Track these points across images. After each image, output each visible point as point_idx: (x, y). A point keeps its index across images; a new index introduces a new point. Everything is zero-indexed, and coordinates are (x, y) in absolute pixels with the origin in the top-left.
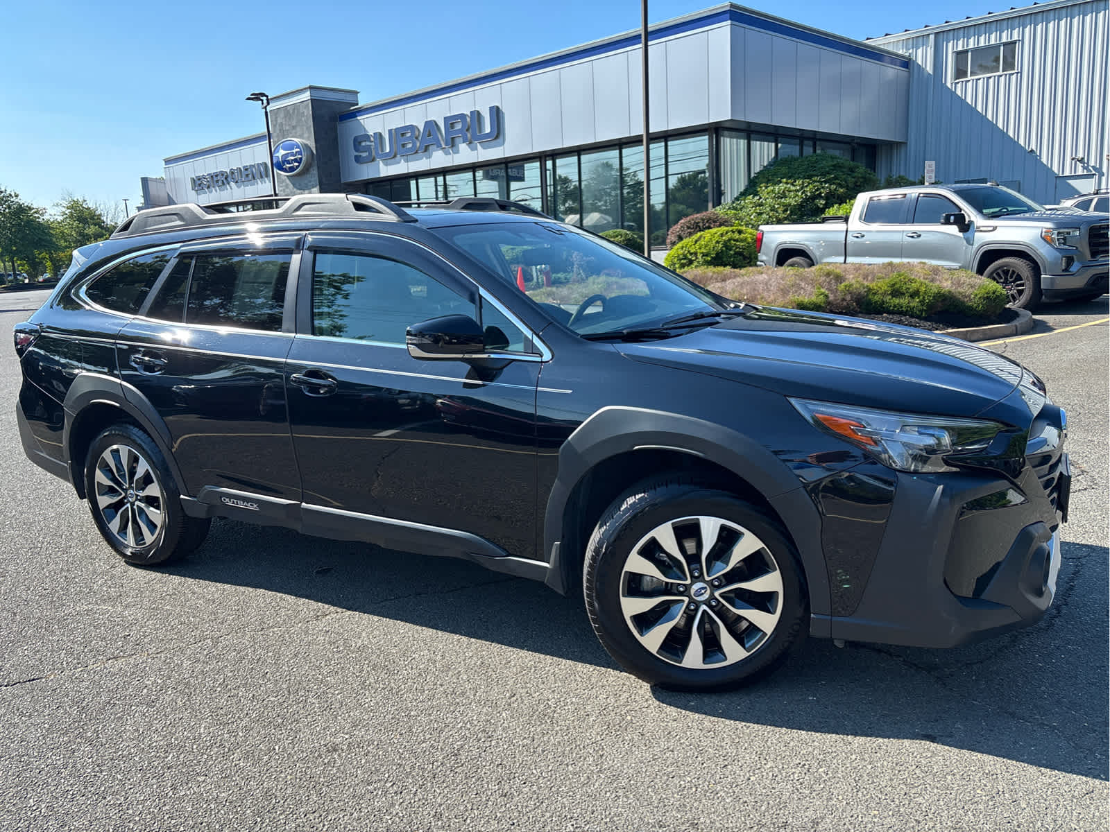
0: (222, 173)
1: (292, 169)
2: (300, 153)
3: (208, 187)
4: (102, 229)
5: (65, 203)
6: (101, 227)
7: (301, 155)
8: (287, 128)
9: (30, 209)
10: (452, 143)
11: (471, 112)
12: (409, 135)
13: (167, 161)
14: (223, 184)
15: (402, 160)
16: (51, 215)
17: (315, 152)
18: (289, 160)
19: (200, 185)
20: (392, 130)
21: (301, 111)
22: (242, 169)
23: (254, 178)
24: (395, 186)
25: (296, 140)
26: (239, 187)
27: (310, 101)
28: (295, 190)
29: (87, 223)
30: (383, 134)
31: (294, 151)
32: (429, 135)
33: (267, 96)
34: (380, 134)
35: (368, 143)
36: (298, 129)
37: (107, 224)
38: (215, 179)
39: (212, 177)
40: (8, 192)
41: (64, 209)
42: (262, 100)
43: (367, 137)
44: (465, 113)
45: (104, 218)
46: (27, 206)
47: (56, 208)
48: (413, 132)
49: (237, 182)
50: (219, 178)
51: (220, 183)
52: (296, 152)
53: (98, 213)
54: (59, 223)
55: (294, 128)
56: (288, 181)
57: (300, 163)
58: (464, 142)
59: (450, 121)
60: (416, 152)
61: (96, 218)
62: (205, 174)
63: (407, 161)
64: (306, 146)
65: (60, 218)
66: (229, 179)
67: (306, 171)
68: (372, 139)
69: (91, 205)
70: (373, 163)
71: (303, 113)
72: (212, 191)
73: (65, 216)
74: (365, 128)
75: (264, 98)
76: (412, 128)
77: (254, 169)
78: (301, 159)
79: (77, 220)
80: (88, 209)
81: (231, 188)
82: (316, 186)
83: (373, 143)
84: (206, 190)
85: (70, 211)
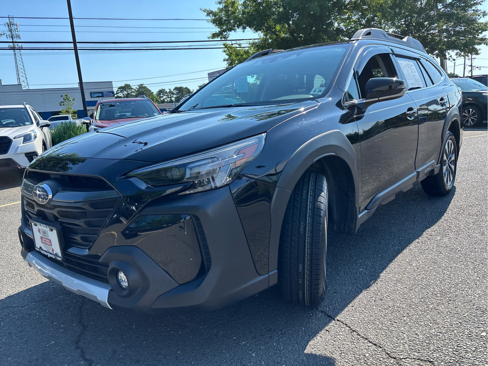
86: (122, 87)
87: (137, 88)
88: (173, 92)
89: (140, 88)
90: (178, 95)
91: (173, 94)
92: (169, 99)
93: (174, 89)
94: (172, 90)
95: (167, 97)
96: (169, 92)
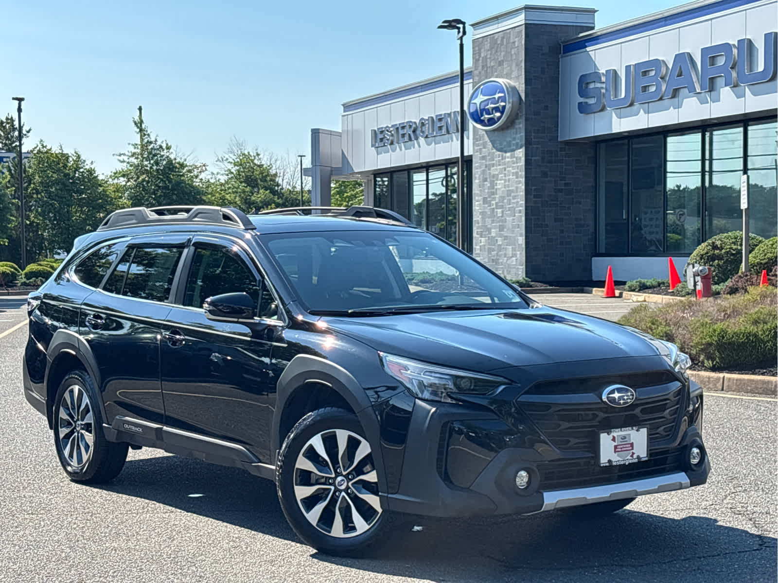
0: (410, 124)
1: (491, 121)
2: (503, 99)
3: (392, 143)
4: (274, 195)
5: (232, 158)
6: (274, 192)
7: (505, 102)
8: (492, 64)
9: (182, 166)
10: (711, 86)
11: (739, 41)
12: (653, 73)
13: (347, 107)
14: (410, 139)
15: (642, 111)
16: (213, 174)
17: (523, 97)
18: (488, 109)
19: (381, 140)
20: (630, 66)
21: (512, 41)
22: (435, 118)
23: (448, 132)
24: (634, 146)
25: (500, 80)
26: (429, 144)
27: (524, 26)
28: (494, 150)
29: (257, 185)
30: (619, 73)
31: (497, 96)
32: (680, 75)
33: (464, 23)
34: (615, 72)
35: (598, 85)
36: (505, 65)
37: (282, 189)
38: (401, 132)
39: (397, 129)
40: (159, 143)
41: (230, 166)
42: (459, 28)
43: (596, 76)
44: (731, 43)
45: (279, 180)
46: (179, 163)
47: (221, 164)
48: (658, 70)
49: (427, 137)
50: (405, 131)
51: (406, 138)
52: (499, 98)
53: (273, 172)
54: (222, 185)
55: (501, 63)
56: (487, 139)
57: (502, 113)
58: (726, 86)
59: (711, 55)
60: (661, 99)
61: (268, 178)
62: (390, 126)
63: (648, 112)
64: (514, 89)
65: (223, 179)
66: (418, 132)
67: (510, 124)
68: (603, 79)
69: (265, 162)
70: (602, 113)
71: (514, 42)
72: (396, 149)
73: (230, 176)
74: (595, 64)
75: (461, 26)
76: (656, 63)
77: (449, 119)
78: (504, 107)
79: (245, 182)
80: (260, 166)
81: (419, 146)
82: (521, 148)
83: (604, 86)
84: (389, 146)
85: (237, 168)
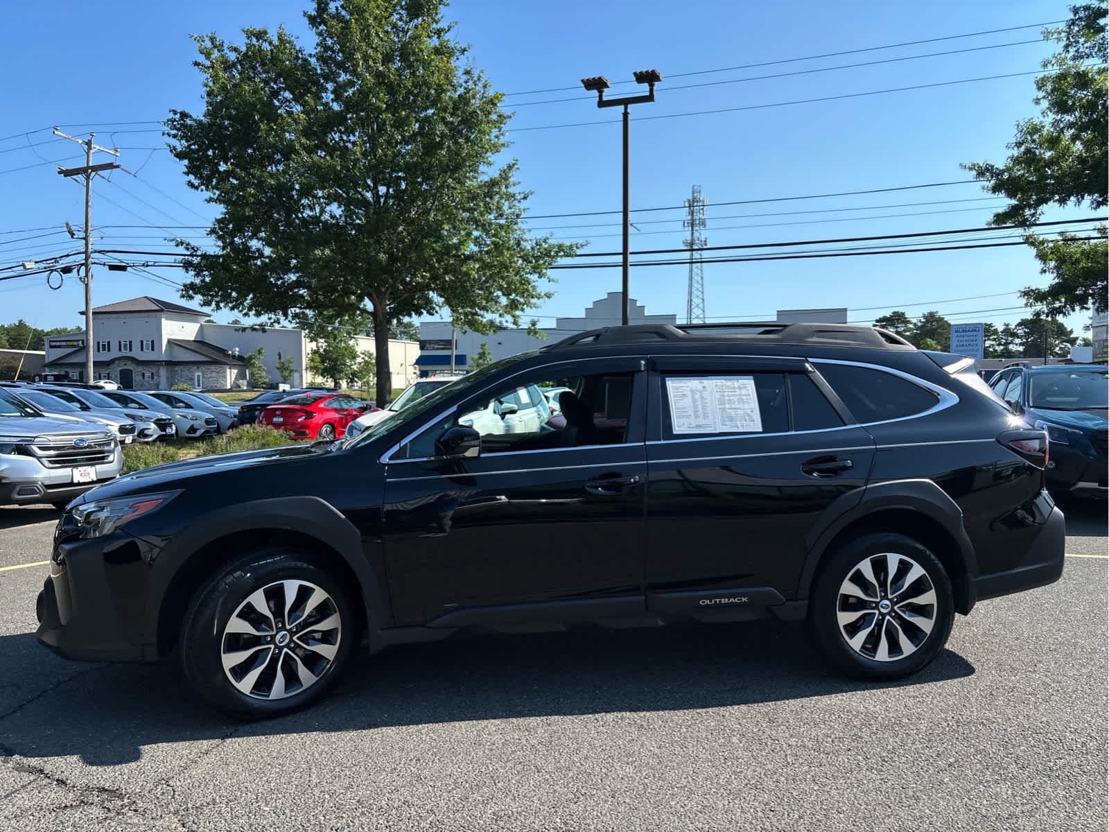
86: (885, 317)
87: (920, 321)
88: (1015, 331)
89: (927, 320)
90: (1027, 339)
91: (1014, 335)
92: (1002, 347)
93: (1019, 324)
94: (1013, 327)
95: (994, 342)
96: (1002, 332)
